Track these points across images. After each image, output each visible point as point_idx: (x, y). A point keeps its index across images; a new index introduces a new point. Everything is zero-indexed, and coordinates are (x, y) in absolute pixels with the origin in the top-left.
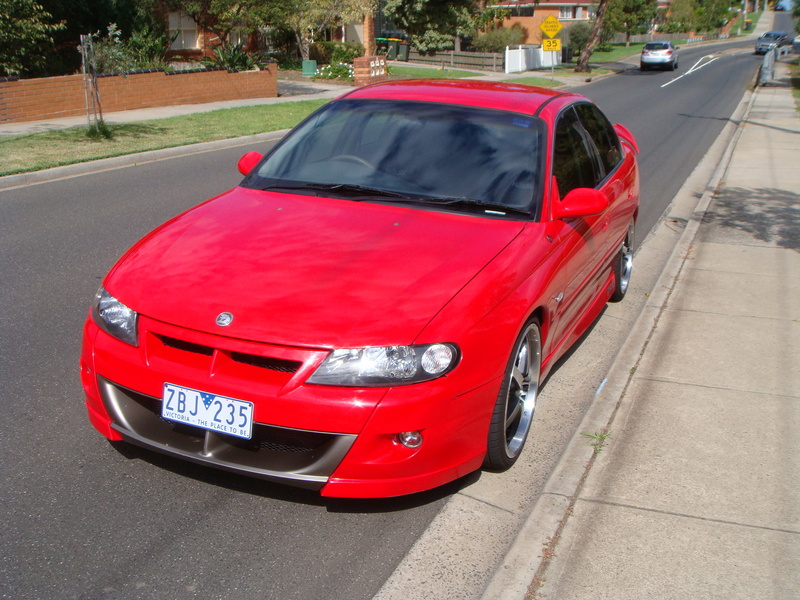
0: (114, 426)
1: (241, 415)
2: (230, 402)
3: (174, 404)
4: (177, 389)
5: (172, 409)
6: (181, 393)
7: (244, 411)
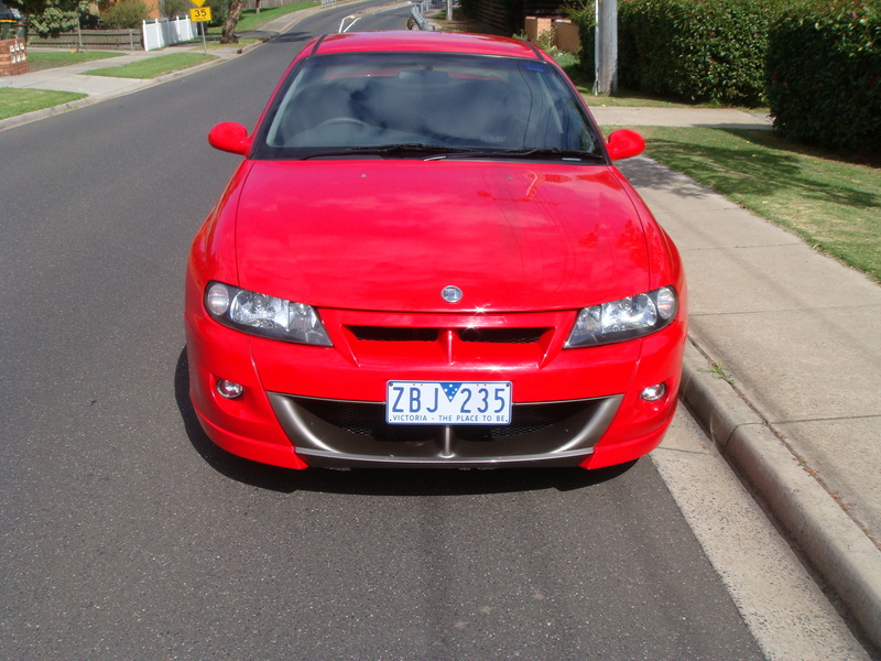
0: (300, 450)
1: (497, 398)
2: (482, 386)
3: (404, 403)
4: (407, 386)
5: (402, 411)
6: (412, 390)
7: (500, 394)
